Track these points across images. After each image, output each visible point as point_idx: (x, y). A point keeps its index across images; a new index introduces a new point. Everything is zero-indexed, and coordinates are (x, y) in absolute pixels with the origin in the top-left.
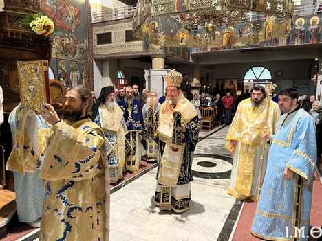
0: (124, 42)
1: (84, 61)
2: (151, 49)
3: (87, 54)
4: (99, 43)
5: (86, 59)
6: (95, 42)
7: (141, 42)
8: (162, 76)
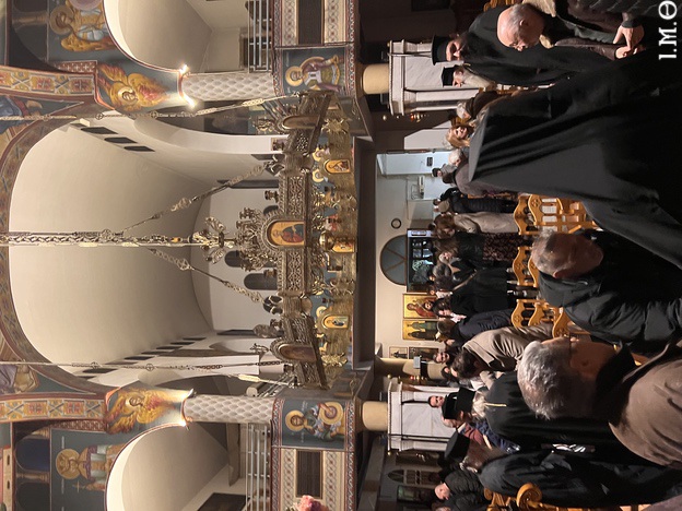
2: (344, 430)
7: (325, 456)
8: (402, 403)
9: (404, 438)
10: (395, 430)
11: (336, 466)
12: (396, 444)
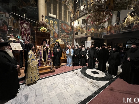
0: (81, 34)
2: (87, 35)
3: (73, 38)
4: (76, 35)
8: (90, 42)
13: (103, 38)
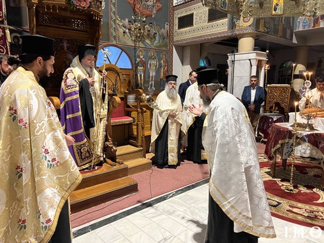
0: (206, 24)
1: (164, 49)
2: (237, 28)
3: (167, 41)
4: (180, 27)
5: (166, 46)
6: (176, 27)
7: (225, 21)
8: (250, 60)
9: (233, 62)
10: (237, 57)
11: (221, 27)
12: (230, 58)
13: (295, 41)
